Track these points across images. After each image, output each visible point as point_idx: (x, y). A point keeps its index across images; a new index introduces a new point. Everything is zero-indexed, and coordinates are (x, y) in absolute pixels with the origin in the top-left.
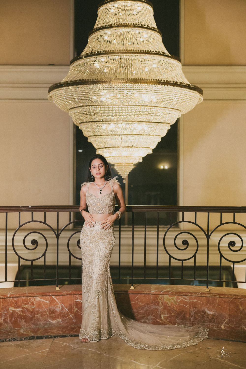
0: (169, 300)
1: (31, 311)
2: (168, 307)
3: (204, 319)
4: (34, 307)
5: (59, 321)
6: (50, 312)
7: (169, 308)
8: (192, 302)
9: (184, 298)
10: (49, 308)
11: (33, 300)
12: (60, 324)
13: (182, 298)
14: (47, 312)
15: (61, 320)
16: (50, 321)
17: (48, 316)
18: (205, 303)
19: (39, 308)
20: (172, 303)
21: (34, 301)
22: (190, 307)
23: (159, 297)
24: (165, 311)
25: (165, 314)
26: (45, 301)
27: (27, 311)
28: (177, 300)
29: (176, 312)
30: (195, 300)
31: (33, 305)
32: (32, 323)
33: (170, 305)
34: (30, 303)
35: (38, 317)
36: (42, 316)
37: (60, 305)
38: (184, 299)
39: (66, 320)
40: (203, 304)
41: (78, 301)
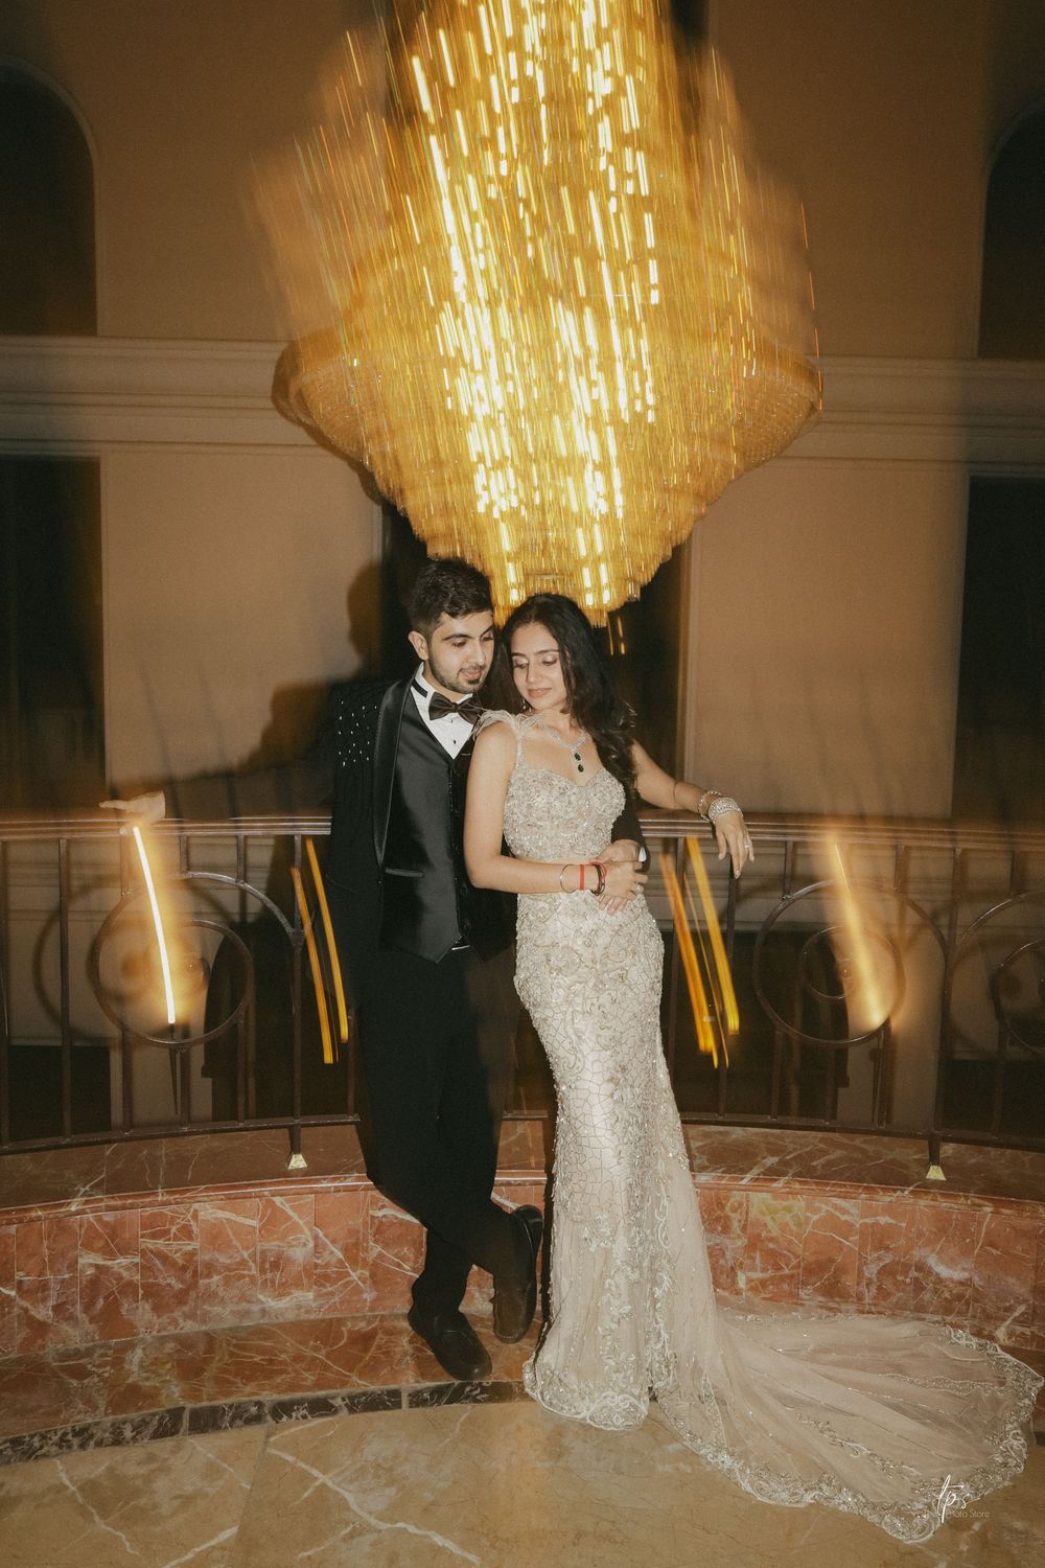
0: (773, 1212)
1: (181, 1262)
2: (766, 1242)
3: (922, 1299)
4: (195, 1245)
5: (301, 1299)
6: (263, 1263)
7: (771, 1245)
8: (873, 1225)
9: (836, 1207)
10: (259, 1248)
11: (189, 1217)
12: (306, 1312)
13: (830, 1209)
14: (251, 1263)
15: (311, 1295)
16: (262, 1302)
17: (253, 1280)
18: (927, 1234)
19: (214, 1249)
20: (784, 1227)
21: (192, 1223)
22: (862, 1247)
23: (732, 1200)
24: (754, 1259)
25: (753, 1268)
26: (240, 1219)
27: (160, 1266)
28: (808, 1214)
29: (799, 1262)
30: (884, 1220)
31: (190, 1238)
32: (184, 1313)
33: (775, 1232)
34: (174, 1229)
35: (214, 1288)
36: (227, 1282)
37: (307, 1235)
38: (838, 1214)
39: (332, 1294)
40: (920, 1235)
41: (384, 1216)
